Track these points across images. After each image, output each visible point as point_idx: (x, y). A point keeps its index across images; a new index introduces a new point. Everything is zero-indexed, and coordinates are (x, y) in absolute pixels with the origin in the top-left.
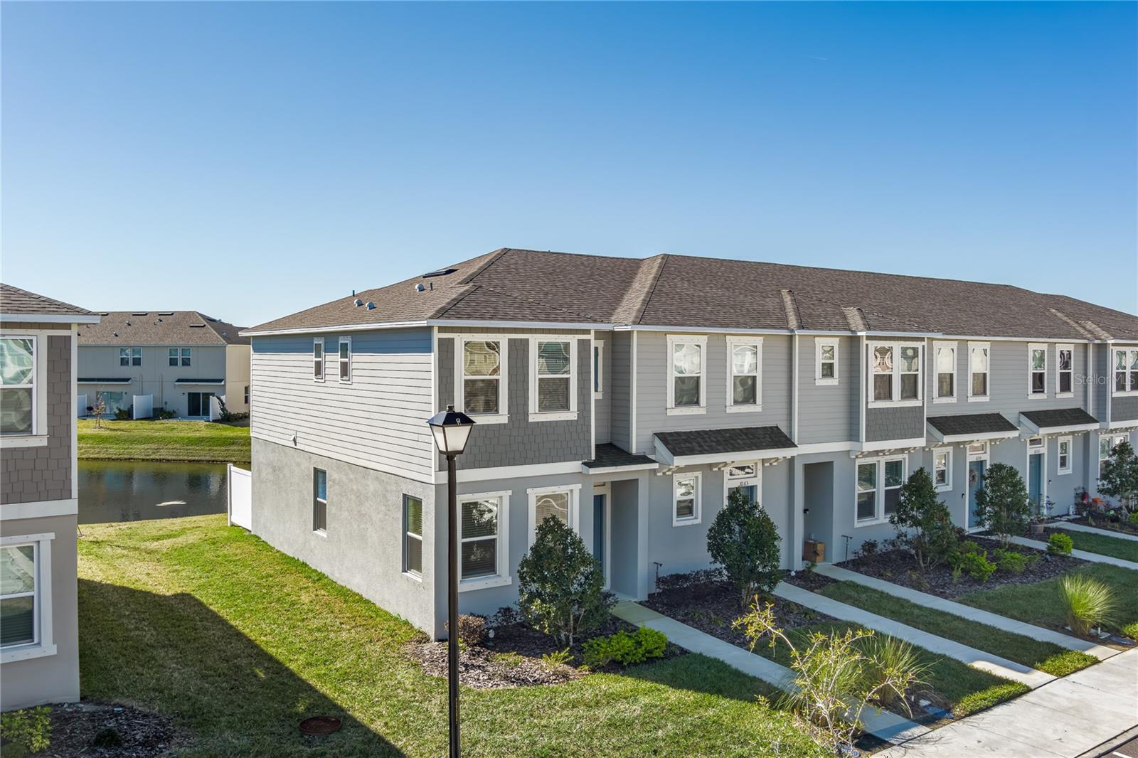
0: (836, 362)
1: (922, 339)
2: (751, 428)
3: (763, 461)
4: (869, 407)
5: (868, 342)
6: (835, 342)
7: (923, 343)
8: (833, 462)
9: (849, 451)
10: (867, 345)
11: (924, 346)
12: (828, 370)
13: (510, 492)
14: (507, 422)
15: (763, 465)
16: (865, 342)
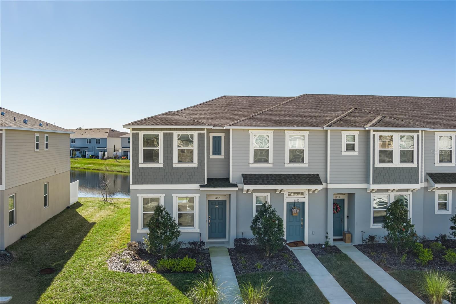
0: (357, 144)
1: (418, 131)
2: (301, 174)
3: (309, 190)
4: (376, 166)
5: (374, 133)
6: (356, 134)
7: (418, 133)
8: (355, 193)
9: (366, 189)
10: (374, 135)
11: (418, 135)
12: (350, 147)
13: (164, 195)
14: (163, 166)
15: (309, 192)
16: (372, 133)
